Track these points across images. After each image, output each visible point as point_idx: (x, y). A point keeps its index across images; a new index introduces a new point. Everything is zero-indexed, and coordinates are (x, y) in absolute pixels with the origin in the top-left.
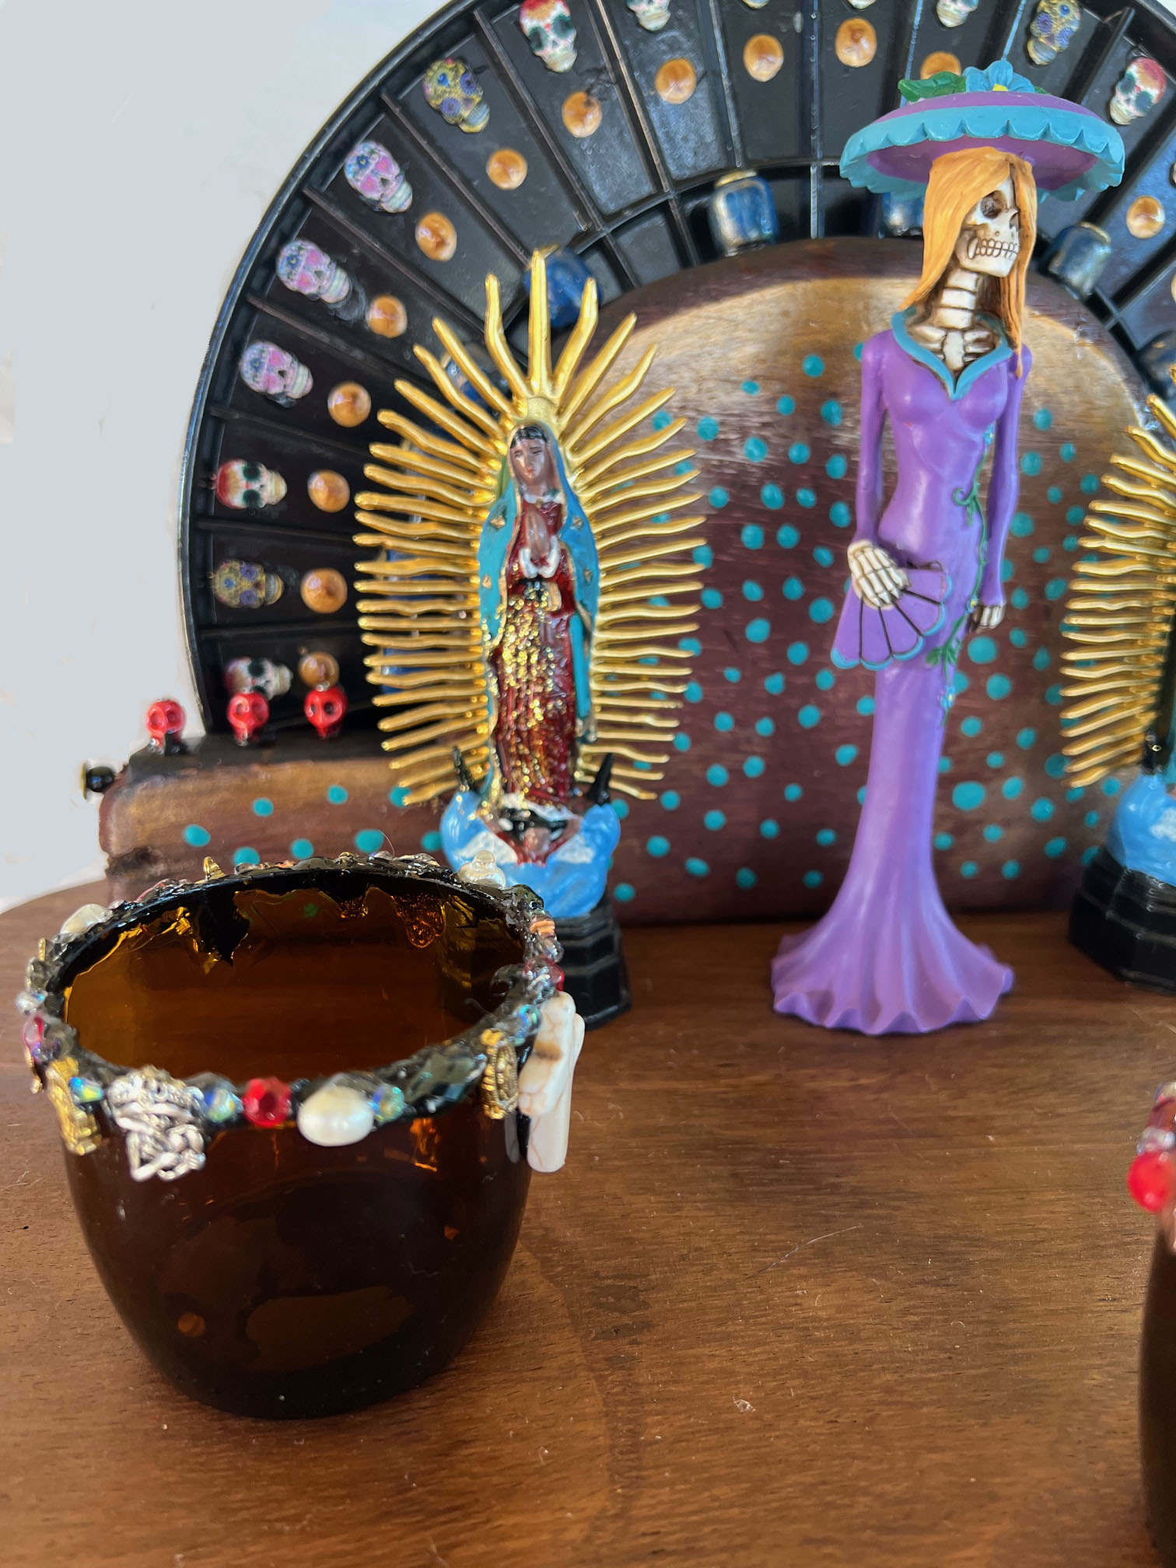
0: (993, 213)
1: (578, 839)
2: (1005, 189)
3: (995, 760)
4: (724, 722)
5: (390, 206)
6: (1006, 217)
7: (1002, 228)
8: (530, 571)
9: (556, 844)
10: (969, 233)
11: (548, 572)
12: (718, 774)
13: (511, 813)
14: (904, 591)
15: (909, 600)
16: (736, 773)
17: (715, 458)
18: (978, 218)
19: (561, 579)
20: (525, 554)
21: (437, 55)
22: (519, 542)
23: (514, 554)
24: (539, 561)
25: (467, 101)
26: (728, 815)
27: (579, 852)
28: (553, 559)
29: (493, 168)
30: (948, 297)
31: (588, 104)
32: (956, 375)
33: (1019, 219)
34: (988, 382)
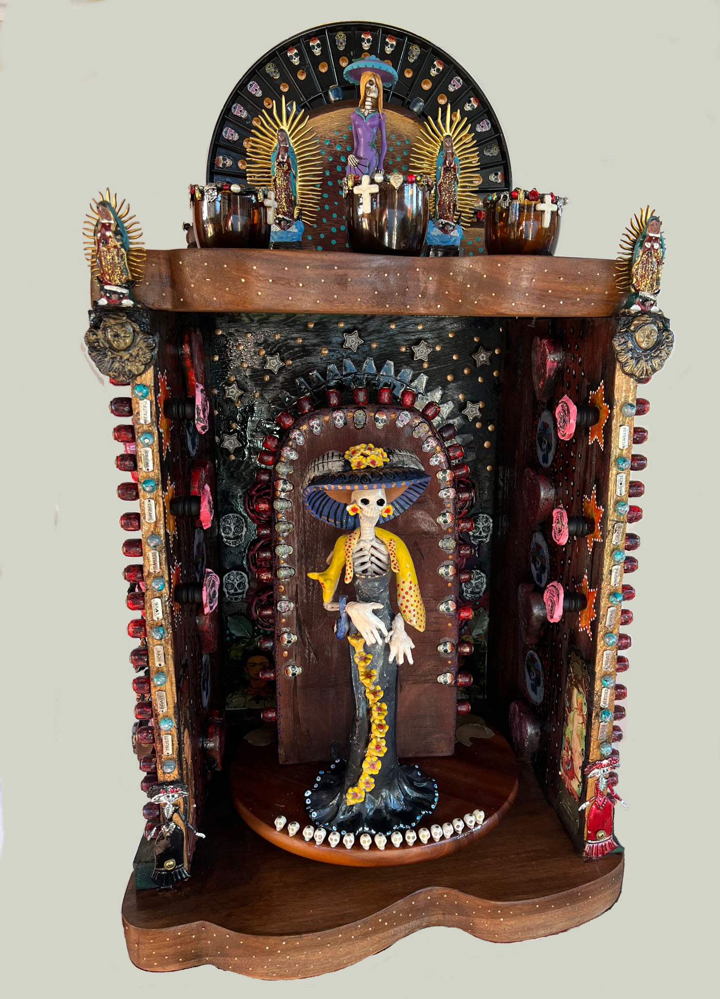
0: (372, 85)
1: (294, 226)
2: (373, 80)
4: (335, 215)
5: (257, 95)
6: (374, 85)
7: (373, 87)
8: (282, 160)
10: (367, 89)
11: (285, 160)
12: (334, 230)
13: (278, 219)
14: (358, 164)
15: (359, 166)
16: (338, 229)
17: (329, 149)
18: (368, 85)
19: (287, 162)
20: (280, 156)
21: (268, 62)
22: (279, 154)
23: (278, 158)
24: (283, 158)
25: (275, 72)
26: (337, 241)
28: (286, 157)
29: (281, 88)
30: (367, 103)
31: (303, 72)
32: (366, 117)
33: (377, 86)
34: (373, 118)
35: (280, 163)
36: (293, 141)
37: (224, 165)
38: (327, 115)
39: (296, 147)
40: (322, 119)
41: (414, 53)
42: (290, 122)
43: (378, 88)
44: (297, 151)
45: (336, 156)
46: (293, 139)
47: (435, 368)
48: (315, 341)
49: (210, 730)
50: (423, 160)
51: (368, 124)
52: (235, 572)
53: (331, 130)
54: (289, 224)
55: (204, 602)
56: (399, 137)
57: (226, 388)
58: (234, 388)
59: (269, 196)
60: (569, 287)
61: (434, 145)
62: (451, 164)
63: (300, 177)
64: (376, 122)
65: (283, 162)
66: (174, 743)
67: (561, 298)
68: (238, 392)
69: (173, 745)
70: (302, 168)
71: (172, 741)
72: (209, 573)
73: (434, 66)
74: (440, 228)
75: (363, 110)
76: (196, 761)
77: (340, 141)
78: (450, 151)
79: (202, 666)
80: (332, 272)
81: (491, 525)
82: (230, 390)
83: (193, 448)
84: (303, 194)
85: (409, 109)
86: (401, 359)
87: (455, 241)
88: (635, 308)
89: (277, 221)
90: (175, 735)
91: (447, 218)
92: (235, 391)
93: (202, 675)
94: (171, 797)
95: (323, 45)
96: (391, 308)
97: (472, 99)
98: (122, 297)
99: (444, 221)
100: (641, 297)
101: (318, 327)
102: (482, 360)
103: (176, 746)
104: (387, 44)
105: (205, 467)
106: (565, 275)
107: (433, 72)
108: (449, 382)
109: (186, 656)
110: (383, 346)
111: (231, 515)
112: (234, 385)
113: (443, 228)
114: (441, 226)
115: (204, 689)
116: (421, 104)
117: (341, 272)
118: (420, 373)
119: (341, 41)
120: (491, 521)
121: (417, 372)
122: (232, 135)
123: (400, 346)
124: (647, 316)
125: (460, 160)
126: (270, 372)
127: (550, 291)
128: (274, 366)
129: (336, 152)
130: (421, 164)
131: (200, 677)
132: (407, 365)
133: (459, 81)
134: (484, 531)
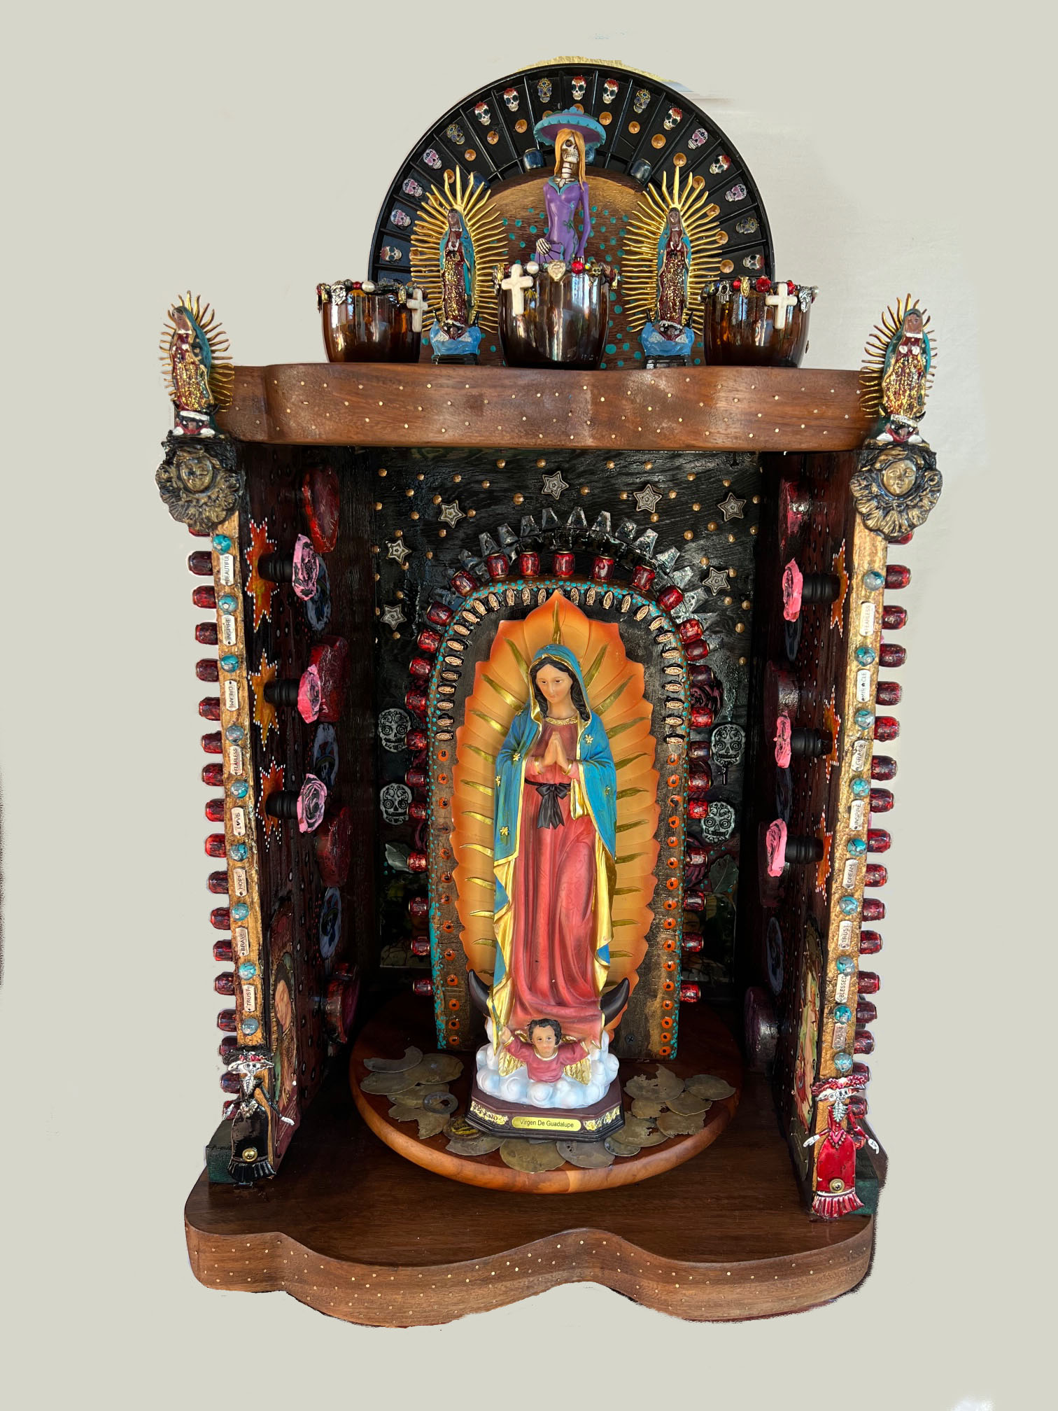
0: (570, 146)
1: (467, 334)
2: (572, 139)
3: (619, 336)
5: (435, 167)
6: (573, 146)
7: (571, 149)
8: (452, 249)
9: (460, 336)
10: (563, 151)
11: (456, 249)
13: (447, 324)
14: (550, 250)
15: (551, 253)
17: (521, 232)
18: (564, 147)
19: (459, 251)
20: (450, 244)
21: (451, 123)
22: (449, 240)
23: (447, 246)
24: (454, 246)
25: (458, 135)
27: (466, 338)
28: (457, 245)
29: (467, 156)
30: (564, 170)
31: (495, 134)
32: (560, 188)
33: (576, 147)
34: (570, 190)
35: (449, 253)
36: (470, 224)
37: (392, 257)
38: (518, 187)
39: (474, 231)
40: (512, 194)
41: (642, 101)
42: (465, 199)
43: (578, 149)
44: (475, 236)
45: (531, 241)
46: (469, 220)
47: (668, 521)
48: (506, 486)
49: (332, 987)
50: (642, 242)
51: (563, 197)
52: (395, 786)
53: (525, 208)
54: (460, 332)
55: (299, 817)
56: (614, 212)
57: (389, 545)
58: (399, 545)
59: (414, 296)
60: (788, 410)
61: (657, 221)
62: (678, 246)
63: (479, 270)
64: (575, 194)
65: (454, 251)
66: (258, 996)
67: (776, 424)
68: (403, 551)
69: (256, 998)
70: (481, 258)
71: (255, 994)
72: (310, 780)
73: (669, 117)
74: (661, 333)
75: (559, 180)
76: (303, 1026)
77: (536, 222)
78: (677, 229)
79: (323, 903)
80: (464, 392)
81: (743, 740)
82: (394, 548)
83: (319, 620)
84: (482, 292)
85: (629, 175)
86: (621, 510)
87: (681, 349)
88: (885, 437)
89: (446, 328)
90: (260, 986)
91: (671, 319)
92: (400, 550)
93: (322, 914)
94: (251, 1067)
95: (521, 98)
96: (546, 439)
97: (720, 158)
98: (200, 425)
99: (667, 323)
100: (893, 422)
101: (510, 466)
102: (731, 511)
103: (260, 1000)
104: (606, 90)
105: (332, 646)
106: (779, 392)
107: (668, 125)
108: (687, 542)
109: (289, 885)
110: (596, 491)
111: (392, 710)
112: (399, 542)
113: (666, 333)
114: (662, 329)
115: (325, 933)
116: (646, 167)
117: (475, 392)
118: (648, 528)
119: (545, 90)
120: (743, 734)
121: (642, 527)
122: (402, 219)
123: (619, 491)
124: (899, 448)
125: (691, 241)
126: (446, 525)
127: (760, 415)
128: (451, 517)
129: (530, 235)
130: (639, 248)
131: (318, 916)
132: (628, 518)
133: (702, 134)
134: (732, 748)
